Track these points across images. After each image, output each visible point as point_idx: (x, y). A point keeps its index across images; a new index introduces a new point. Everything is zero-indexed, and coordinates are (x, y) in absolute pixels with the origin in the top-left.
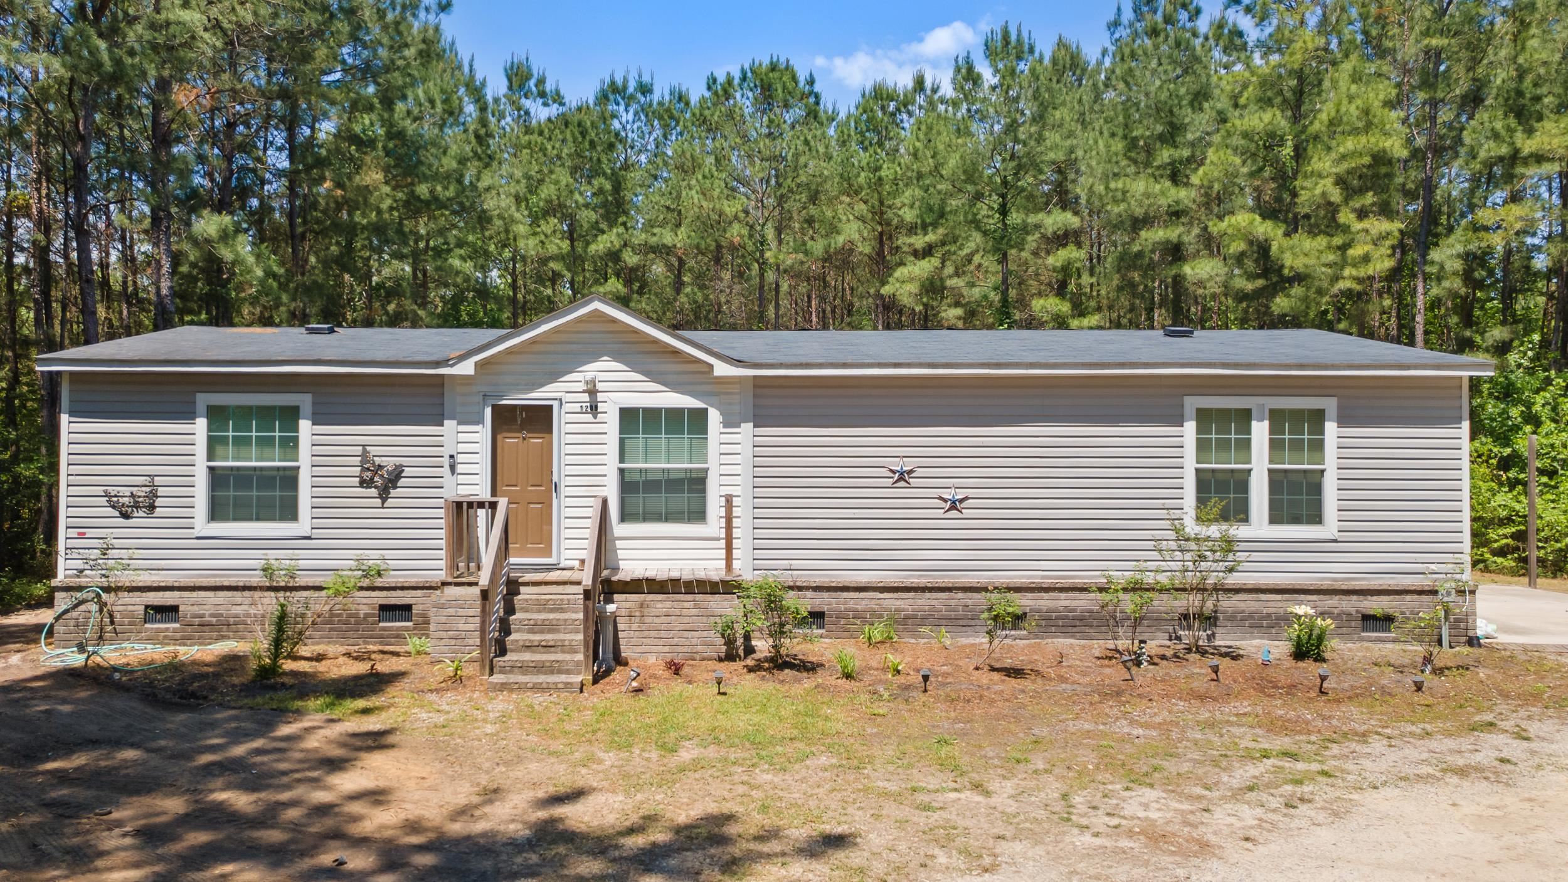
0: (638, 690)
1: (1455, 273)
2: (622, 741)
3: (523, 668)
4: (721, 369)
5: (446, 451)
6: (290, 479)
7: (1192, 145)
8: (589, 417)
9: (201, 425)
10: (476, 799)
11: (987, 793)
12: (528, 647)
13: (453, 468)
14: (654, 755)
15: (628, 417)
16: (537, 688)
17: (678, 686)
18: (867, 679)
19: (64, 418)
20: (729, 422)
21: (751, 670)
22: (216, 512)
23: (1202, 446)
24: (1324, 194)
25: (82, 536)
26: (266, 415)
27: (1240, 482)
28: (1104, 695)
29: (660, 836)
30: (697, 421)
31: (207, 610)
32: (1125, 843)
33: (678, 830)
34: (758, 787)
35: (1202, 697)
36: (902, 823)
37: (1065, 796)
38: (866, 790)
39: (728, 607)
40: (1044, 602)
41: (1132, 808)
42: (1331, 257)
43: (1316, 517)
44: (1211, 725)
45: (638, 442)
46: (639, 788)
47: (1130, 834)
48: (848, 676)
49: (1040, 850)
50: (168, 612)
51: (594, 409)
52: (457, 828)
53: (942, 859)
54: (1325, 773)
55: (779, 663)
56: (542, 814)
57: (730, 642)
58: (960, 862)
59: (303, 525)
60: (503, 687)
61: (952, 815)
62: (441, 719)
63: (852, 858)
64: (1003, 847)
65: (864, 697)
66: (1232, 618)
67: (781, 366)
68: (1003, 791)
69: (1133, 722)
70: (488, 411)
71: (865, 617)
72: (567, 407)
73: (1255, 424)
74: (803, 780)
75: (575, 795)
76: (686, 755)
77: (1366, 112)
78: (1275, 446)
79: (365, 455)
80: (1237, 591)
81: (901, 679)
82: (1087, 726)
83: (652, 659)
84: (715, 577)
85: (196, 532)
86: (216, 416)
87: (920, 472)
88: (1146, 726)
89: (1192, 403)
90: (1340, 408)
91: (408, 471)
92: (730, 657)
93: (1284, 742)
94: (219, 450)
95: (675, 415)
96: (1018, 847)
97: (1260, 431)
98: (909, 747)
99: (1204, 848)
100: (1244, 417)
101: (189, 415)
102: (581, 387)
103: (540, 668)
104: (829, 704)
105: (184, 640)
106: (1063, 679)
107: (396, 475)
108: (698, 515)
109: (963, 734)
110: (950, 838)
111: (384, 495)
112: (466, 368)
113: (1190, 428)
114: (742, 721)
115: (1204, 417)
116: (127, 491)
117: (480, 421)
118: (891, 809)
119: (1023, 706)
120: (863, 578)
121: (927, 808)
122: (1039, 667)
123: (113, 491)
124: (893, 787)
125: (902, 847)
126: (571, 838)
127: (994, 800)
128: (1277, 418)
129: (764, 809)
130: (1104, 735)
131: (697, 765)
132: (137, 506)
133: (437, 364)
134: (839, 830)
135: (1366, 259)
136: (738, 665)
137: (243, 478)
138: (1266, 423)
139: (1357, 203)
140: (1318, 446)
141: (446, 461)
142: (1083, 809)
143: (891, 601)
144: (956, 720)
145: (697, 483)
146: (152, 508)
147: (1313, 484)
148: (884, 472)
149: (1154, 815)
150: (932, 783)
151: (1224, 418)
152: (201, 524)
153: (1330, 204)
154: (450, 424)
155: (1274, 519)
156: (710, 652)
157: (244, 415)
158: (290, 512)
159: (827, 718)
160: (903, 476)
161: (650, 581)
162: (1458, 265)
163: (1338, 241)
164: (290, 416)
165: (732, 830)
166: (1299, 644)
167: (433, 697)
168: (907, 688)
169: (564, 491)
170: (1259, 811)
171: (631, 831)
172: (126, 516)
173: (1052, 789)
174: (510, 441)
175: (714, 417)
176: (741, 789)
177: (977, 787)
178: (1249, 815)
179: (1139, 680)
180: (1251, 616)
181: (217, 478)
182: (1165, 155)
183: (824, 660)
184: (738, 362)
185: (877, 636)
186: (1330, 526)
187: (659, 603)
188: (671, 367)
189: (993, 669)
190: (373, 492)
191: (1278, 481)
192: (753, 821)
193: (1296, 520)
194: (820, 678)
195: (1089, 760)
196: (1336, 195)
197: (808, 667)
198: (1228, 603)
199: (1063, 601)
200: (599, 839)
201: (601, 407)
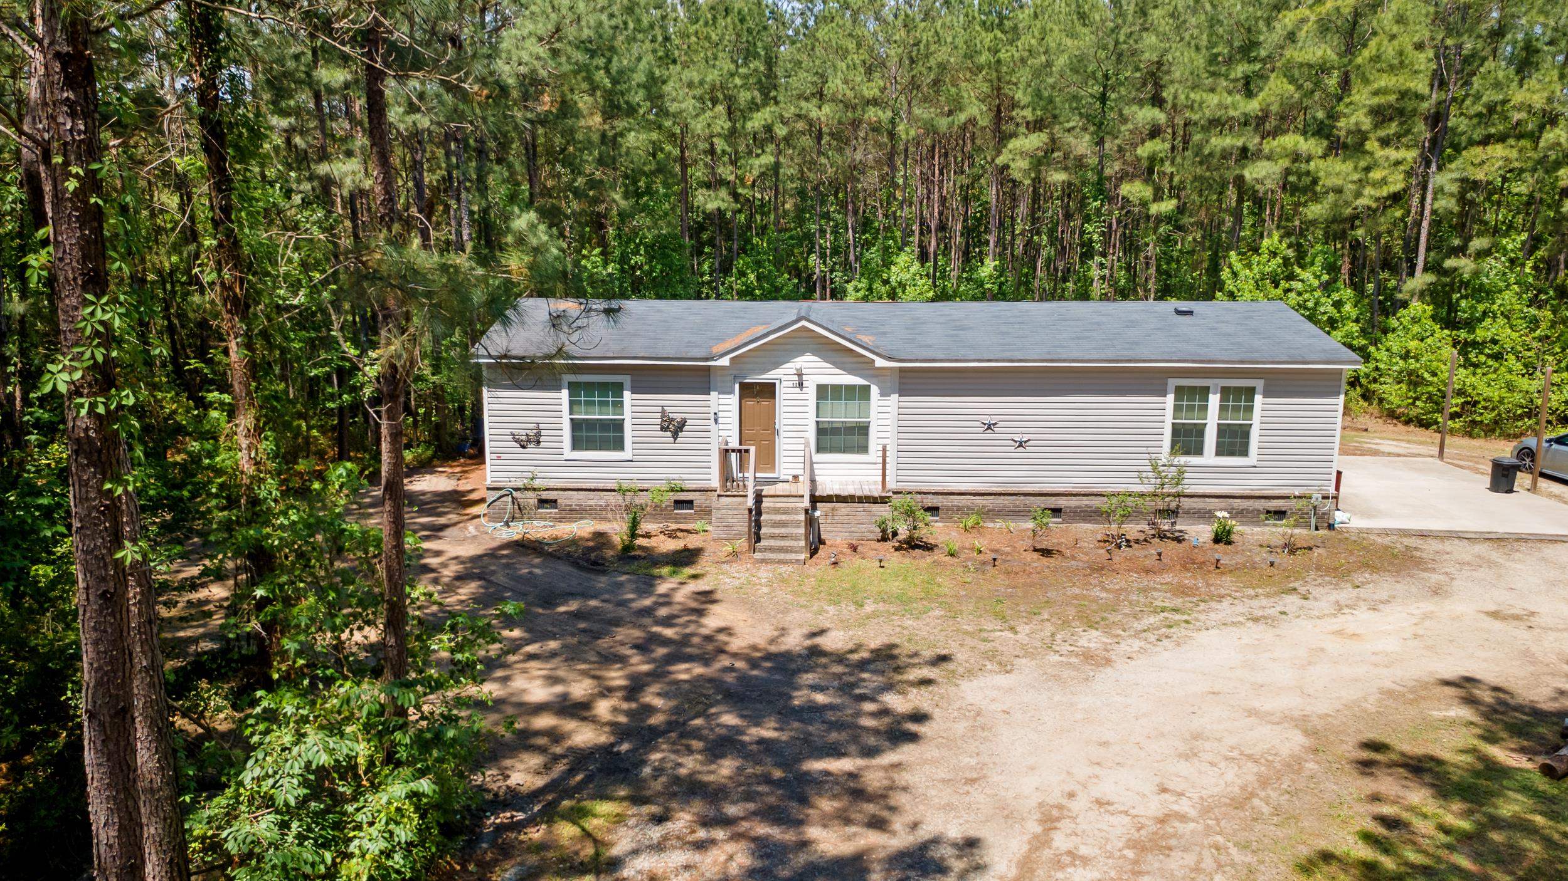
0: (835, 563)
1: (1452, 195)
2: (835, 598)
3: (771, 549)
4: (880, 363)
5: (712, 410)
6: (619, 426)
7: (1263, 61)
8: (798, 390)
9: (565, 393)
10: (776, 633)
11: (1016, 633)
12: (773, 537)
13: (716, 421)
14: (853, 608)
15: (823, 392)
16: (781, 562)
17: (857, 561)
18: (963, 556)
19: (485, 390)
20: (884, 394)
21: (897, 549)
22: (576, 445)
23: (1177, 409)
24: (1357, 124)
25: (499, 458)
26: (604, 388)
27: (1200, 431)
28: (1093, 570)
29: (865, 655)
30: (865, 392)
31: (574, 502)
32: (1073, 660)
33: (872, 651)
34: (905, 628)
35: (1147, 571)
36: (973, 648)
37: (1053, 635)
38: (957, 630)
39: (882, 511)
40: (1073, 502)
41: (1083, 642)
42: (1356, 177)
43: (1244, 452)
44: (1145, 591)
45: (828, 404)
46: (849, 628)
47: (1077, 655)
48: (952, 555)
49: (1033, 663)
50: (553, 503)
51: (801, 385)
52: (773, 649)
53: (989, 667)
54: (1187, 622)
55: (912, 544)
56: (808, 643)
57: (884, 531)
58: (996, 668)
59: (627, 454)
60: (762, 561)
61: (996, 644)
62: (737, 583)
63: (951, 666)
64: (1017, 661)
65: (960, 570)
66: (1188, 512)
67: (916, 361)
68: (1024, 629)
69: (1104, 589)
70: (737, 386)
71: (964, 511)
72: (784, 384)
73: (1211, 396)
74: (927, 625)
75: (822, 632)
76: (869, 608)
77: (1401, 53)
78: (1223, 409)
79: (663, 412)
80: (1192, 496)
81: (981, 557)
82: (1077, 591)
83: (839, 540)
84: (876, 494)
85: (565, 457)
86: (574, 388)
87: (1001, 424)
88: (1108, 591)
89: (1173, 383)
90: (1265, 386)
91: (689, 422)
92: (884, 539)
93: (1178, 602)
94: (576, 408)
95: (850, 388)
96: (1024, 661)
97: (1214, 400)
98: (981, 605)
99: (1108, 662)
100: (1205, 392)
101: (558, 388)
102: (794, 371)
103: (781, 550)
104: (940, 574)
105: (560, 520)
106: (1073, 558)
107: (682, 424)
108: (863, 449)
109: (1010, 596)
110: (994, 656)
111: (675, 436)
112: (725, 362)
113: (1170, 398)
114: (895, 586)
115: (1180, 391)
116: (524, 432)
117: (732, 392)
118: (969, 641)
119: (1046, 577)
120: (963, 488)
121: (985, 640)
122: (1062, 549)
123: (516, 432)
124: (970, 628)
125: (972, 660)
126: (823, 653)
127: (1019, 636)
128: (1225, 392)
129: (910, 640)
130: (1084, 597)
131: (874, 615)
132: (529, 441)
133: (707, 359)
134: (944, 652)
135: (1384, 181)
136: (890, 544)
137: (590, 425)
138: (1218, 396)
139: (1382, 133)
140: (1250, 409)
141: (712, 416)
142: (1059, 642)
143: (980, 501)
144: (1008, 587)
145: (863, 430)
146: (539, 442)
147: (1244, 433)
148: (978, 424)
149: (1092, 645)
150: (990, 627)
151: (1192, 392)
152: (569, 453)
153: (1359, 131)
154: (714, 394)
155: (1219, 453)
156: (872, 536)
157: (589, 387)
158: (619, 445)
159: (939, 586)
160: (990, 427)
161: (837, 496)
162: (1454, 188)
163: (1363, 164)
164: (618, 389)
165: (896, 652)
166: (1217, 534)
167: (725, 566)
168: (984, 563)
169: (783, 434)
170: (1143, 643)
171: (851, 651)
172: (523, 447)
173: (1049, 628)
174: (750, 403)
175: (875, 390)
176: (898, 629)
177: (1012, 629)
178: (1137, 644)
179: (1116, 559)
180: (1199, 511)
181: (576, 425)
182: (1240, 70)
183: (938, 542)
184: (891, 359)
185: (970, 524)
186: (1252, 458)
187: (843, 508)
188: (849, 359)
189: (1035, 550)
190: (669, 434)
191: (1222, 430)
192: (908, 647)
193: (1232, 454)
194: (938, 555)
195: (1071, 612)
196: (1366, 123)
197: (929, 548)
198: (1186, 503)
199: (1085, 502)
200: (838, 655)
201: (805, 384)
